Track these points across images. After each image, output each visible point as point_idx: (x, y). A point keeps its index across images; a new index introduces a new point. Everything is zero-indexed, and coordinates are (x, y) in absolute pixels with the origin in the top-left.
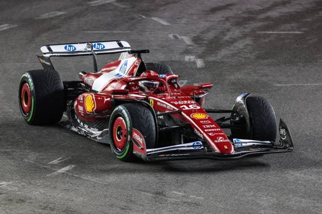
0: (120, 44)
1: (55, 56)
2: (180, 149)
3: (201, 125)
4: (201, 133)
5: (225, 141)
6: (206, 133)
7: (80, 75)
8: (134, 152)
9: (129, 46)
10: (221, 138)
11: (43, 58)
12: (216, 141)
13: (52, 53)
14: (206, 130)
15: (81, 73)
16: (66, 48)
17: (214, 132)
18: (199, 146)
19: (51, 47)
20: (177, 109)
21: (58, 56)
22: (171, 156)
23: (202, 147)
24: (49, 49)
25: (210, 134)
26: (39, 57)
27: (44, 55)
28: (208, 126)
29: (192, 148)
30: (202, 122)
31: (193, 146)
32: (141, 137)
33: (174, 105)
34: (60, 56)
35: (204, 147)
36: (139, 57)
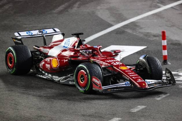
0: (54, 30)
1: (24, 38)
2: (118, 86)
3: (126, 73)
4: (127, 77)
5: (142, 81)
6: (131, 77)
7: (34, 48)
8: (93, 89)
9: (60, 31)
10: (139, 79)
11: (16, 39)
12: (138, 81)
13: (21, 36)
14: (130, 76)
15: (34, 47)
16: (27, 33)
17: (135, 76)
18: (128, 84)
19: (20, 33)
20: (110, 65)
21: (25, 38)
22: (114, 90)
23: (130, 85)
24: (19, 34)
25: (133, 78)
26: (13, 38)
27: (17, 37)
28: (130, 73)
29: (125, 86)
30: (126, 71)
31: (125, 84)
32: (98, 81)
33: (107, 62)
34: (27, 37)
35: (131, 85)
36: (78, 37)
